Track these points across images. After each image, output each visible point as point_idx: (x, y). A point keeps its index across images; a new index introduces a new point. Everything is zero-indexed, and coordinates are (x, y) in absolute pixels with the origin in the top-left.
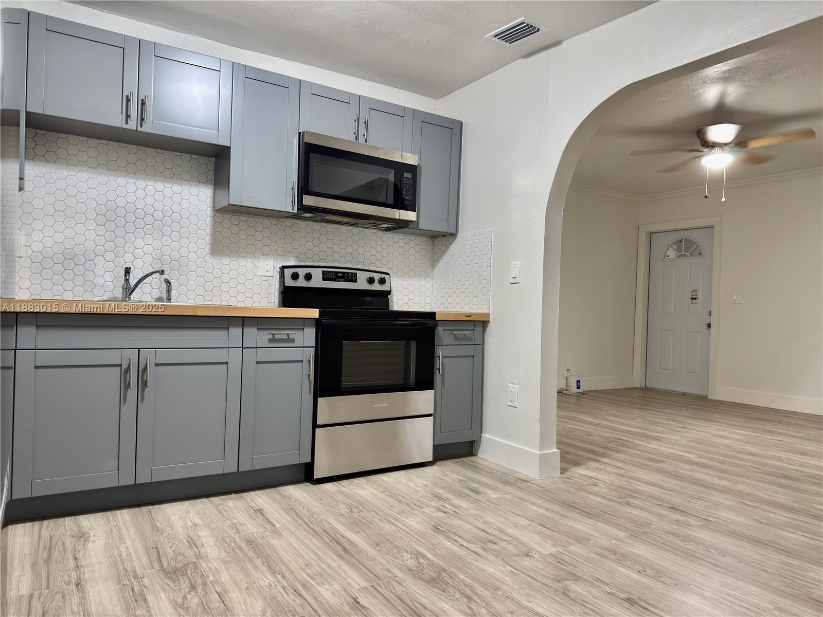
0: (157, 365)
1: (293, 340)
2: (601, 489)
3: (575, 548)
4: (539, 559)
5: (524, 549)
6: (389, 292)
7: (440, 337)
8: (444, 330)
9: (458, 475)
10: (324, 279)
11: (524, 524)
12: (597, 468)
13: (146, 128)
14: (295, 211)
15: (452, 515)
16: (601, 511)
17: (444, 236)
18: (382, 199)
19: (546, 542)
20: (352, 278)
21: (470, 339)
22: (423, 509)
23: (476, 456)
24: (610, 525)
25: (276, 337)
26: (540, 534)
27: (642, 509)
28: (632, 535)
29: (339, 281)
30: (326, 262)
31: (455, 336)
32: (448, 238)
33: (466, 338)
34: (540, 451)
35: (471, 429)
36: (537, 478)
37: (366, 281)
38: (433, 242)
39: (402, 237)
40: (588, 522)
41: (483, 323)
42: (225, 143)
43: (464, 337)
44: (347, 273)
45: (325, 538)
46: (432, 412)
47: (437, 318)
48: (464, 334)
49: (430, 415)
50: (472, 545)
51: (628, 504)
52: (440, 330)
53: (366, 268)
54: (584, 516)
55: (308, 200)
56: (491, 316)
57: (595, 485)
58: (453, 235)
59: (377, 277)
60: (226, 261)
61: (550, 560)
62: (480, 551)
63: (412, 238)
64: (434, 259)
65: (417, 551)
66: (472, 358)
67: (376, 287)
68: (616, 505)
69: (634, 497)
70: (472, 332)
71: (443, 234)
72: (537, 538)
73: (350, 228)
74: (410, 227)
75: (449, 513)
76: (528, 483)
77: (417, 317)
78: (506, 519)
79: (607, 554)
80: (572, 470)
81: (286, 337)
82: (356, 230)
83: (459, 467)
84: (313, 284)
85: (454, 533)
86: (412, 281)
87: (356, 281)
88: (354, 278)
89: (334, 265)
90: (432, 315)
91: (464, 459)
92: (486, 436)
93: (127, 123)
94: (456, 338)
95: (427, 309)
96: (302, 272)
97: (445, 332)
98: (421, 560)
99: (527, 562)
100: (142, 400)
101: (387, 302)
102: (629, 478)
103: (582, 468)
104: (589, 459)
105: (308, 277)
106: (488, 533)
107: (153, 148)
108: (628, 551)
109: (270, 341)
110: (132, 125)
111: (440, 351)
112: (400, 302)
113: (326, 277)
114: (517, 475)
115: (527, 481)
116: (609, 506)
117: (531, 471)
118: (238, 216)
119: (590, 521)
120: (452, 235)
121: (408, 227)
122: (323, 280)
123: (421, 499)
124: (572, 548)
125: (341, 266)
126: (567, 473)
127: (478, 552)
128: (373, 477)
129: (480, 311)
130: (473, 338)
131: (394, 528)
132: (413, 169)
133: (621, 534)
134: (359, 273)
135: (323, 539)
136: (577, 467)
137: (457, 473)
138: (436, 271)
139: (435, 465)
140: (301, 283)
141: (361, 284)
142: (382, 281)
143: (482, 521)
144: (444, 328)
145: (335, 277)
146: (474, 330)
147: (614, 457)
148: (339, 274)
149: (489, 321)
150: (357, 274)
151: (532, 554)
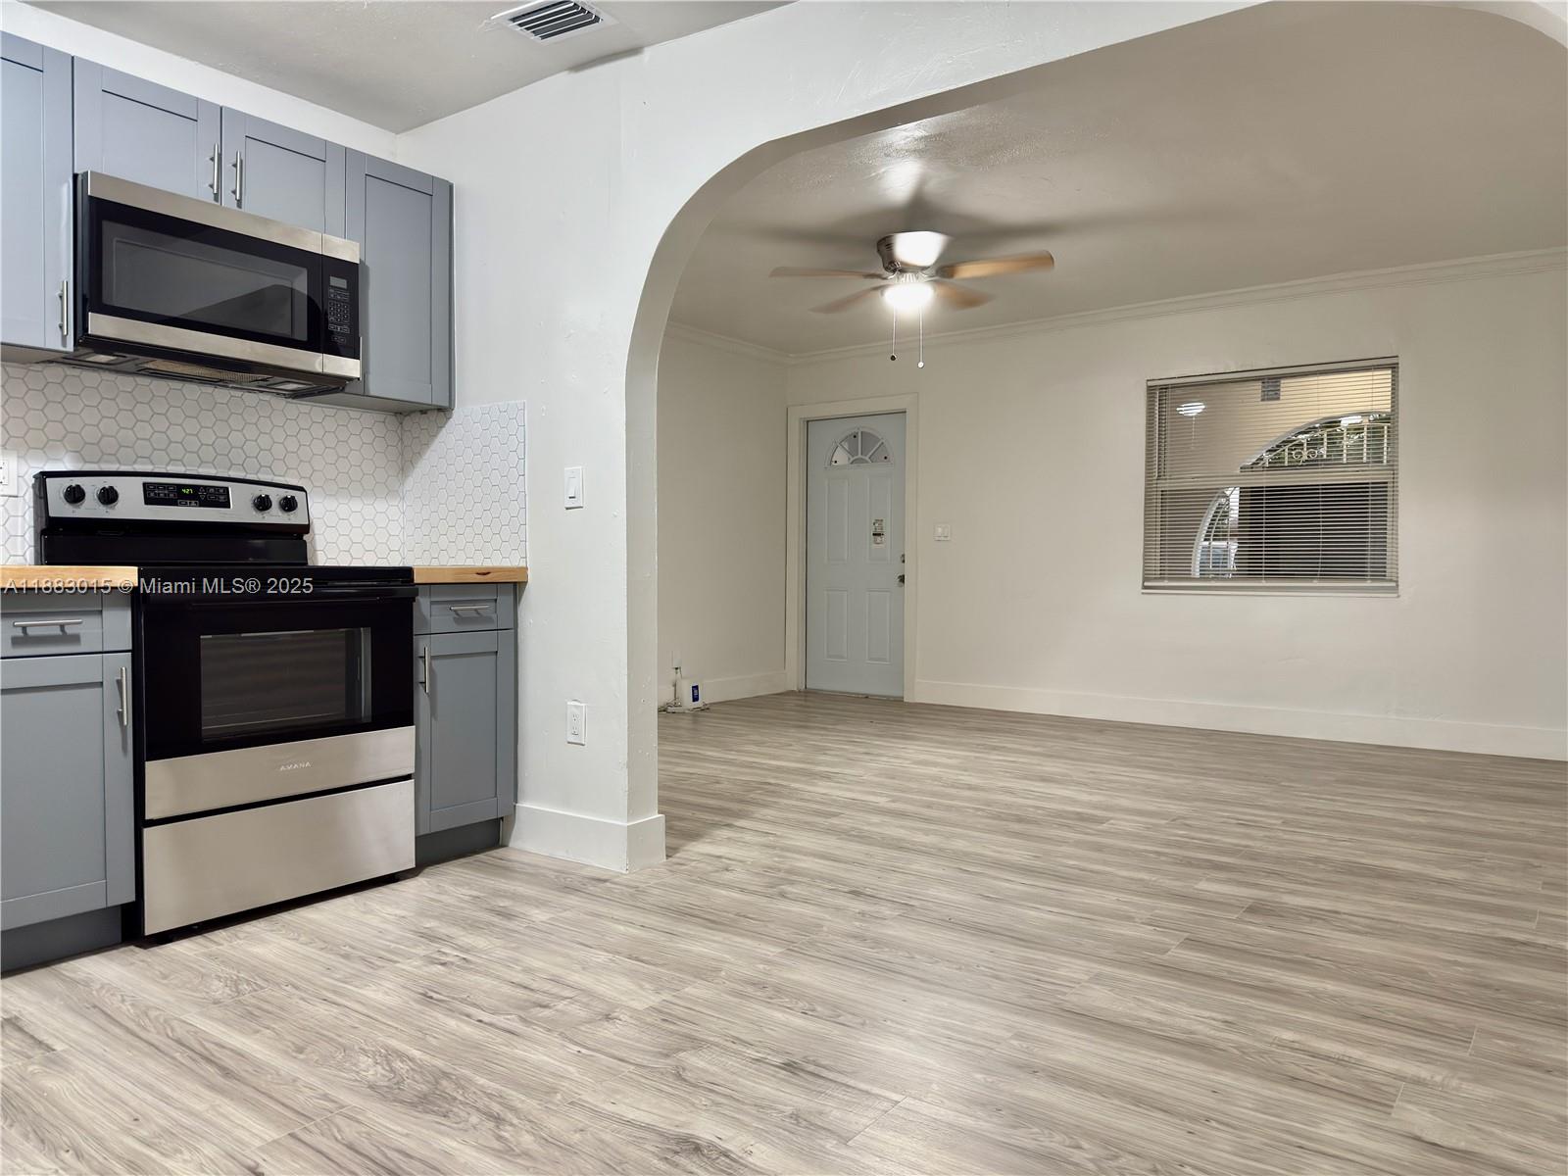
1: (76, 639)
2: (738, 875)
3: (696, 990)
4: (630, 1020)
5: (601, 1007)
6: (305, 528)
7: (424, 617)
8: (432, 603)
9: (470, 889)
10: (148, 501)
11: (599, 960)
12: (729, 839)
14: (70, 348)
15: (458, 966)
16: (738, 915)
17: (423, 412)
18: (282, 329)
19: (641, 987)
20: (220, 499)
21: (489, 620)
22: (398, 965)
23: (506, 846)
24: (753, 938)
26: (631, 974)
27: (806, 901)
28: (792, 949)
29: (186, 505)
30: (154, 463)
31: (457, 614)
32: (433, 416)
33: (479, 617)
34: (628, 821)
35: (496, 796)
36: (624, 872)
37: (252, 506)
38: (401, 424)
39: (330, 411)
40: (715, 938)
41: (511, 587)
43: (475, 615)
44: (205, 487)
45: (177, 1055)
46: (411, 770)
47: (417, 579)
48: (476, 610)
49: (407, 777)
50: (502, 1018)
51: (783, 895)
52: (423, 605)
53: (250, 477)
54: (707, 928)
55: (101, 325)
56: (529, 572)
57: (727, 870)
58: (444, 411)
59: (276, 495)
61: (649, 1020)
62: (519, 1026)
63: (354, 414)
64: (405, 461)
65: (387, 1048)
66: (493, 657)
67: (275, 516)
68: (763, 901)
69: (792, 883)
70: (493, 604)
71: (421, 407)
72: (624, 983)
73: (209, 389)
74: (347, 390)
75: (452, 963)
76: (608, 884)
77: (370, 579)
78: (567, 956)
79: (750, 990)
80: (686, 848)
81: (56, 632)
82: (221, 394)
83: (469, 872)
84: (122, 511)
85: (463, 1001)
86: (356, 505)
87: (227, 505)
88: (223, 498)
89: (171, 469)
90: (406, 573)
91: (481, 856)
92: (524, 805)
94: (459, 619)
95: (394, 561)
96: (91, 486)
97: (434, 607)
98: (398, 1064)
99: (607, 1031)
101: (302, 548)
102: (782, 849)
103: (705, 842)
104: (716, 825)
105: (109, 497)
106: (532, 990)
108: (783, 978)
109: (16, 641)
112: (330, 549)
113: (152, 495)
115: (605, 881)
116: (750, 904)
117: (611, 861)
119: (719, 936)
121: (343, 390)
122: (146, 503)
123: (393, 945)
124: (689, 990)
125: (188, 472)
126: (678, 855)
127: (514, 1029)
129: (506, 564)
130: (494, 616)
131: (335, 1010)
132: (350, 271)
133: (771, 951)
134: (231, 486)
136: (693, 841)
138: (410, 482)
140: (92, 509)
141: (240, 510)
142: (289, 505)
143: (519, 968)
144: (433, 599)
145: (175, 495)
146: (496, 600)
147: (756, 815)
148: (184, 491)
149: (526, 583)
150: (227, 489)
151: (616, 1014)
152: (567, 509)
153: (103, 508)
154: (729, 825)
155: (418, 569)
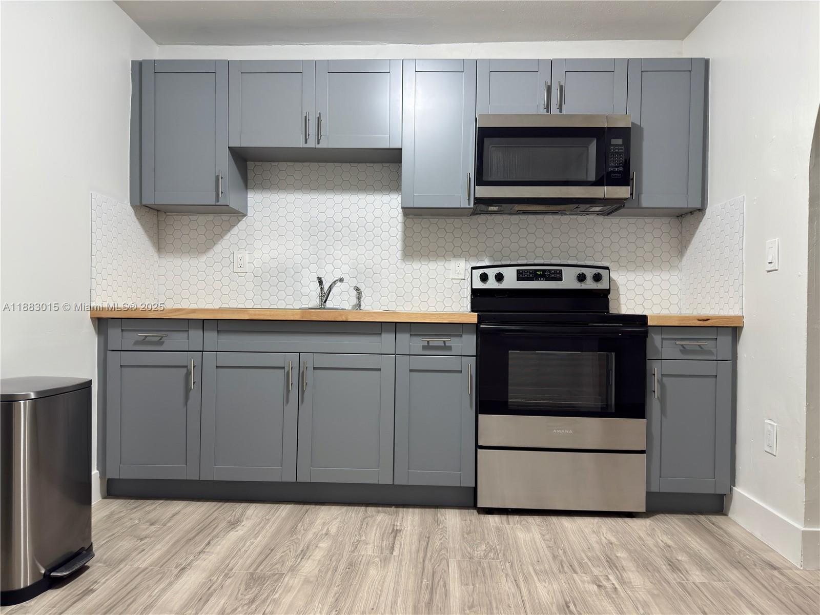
0: (315, 368)
1: (450, 348)
6: (608, 291)
7: (656, 348)
8: (662, 338)
9: (671, 540)
10: (519, 279)
13: (323, 145)
14: (472, 205)
17: (691, 213)
18: (582, 177)
20: (557, 276)
21: (710, 353)
22: (575, 575)
23: (726, 515)
25: (431, 343)
29: (538, 280)
30: (527, 259)
31: (684, 348)
32: (697, 214)
33: (701, 351)
34: (805, 527)
35: (715, 478)
36: (798, 567)
37: (576, 279)
38: (681, 223)
39: (632, 220)
41: (734, 331)
42: (396, 145)
43: (698, 348)
44: (549, 270)
46: (644, 449)
47: (650, 323)
48: (699, 345)
49: (642, 452)
52: (655, 340)
53: (579, 263)
56: (744, 320)
58: (701, 210)
59: (589, 273)
60: (416, 265)
63: (648, 220)
66: (714, 379)
67: (590, 284)
70: (713, 342)
73: (557, 217)
74: (626, 206)
81: (442, 344)
82: (565, 219)
84: (504, 285)
87: (561, 279)
89: (536, 262)
90: (643, 318)
91: (702, 518)
92: (738, 490)
93: (306, 143)
94: (684, 350)
96: (491, 273)
97: (664, 341)
100: (302, 401)
101: (607, 302)
105: (499, 278)
107: (346, 162)
109: (424, 348)
111: (657, 369)
113: (521, 276)
118: (429, 218)
120: (699, 210)
121: (623, 207)
122: (517, 280)
125: (545, 263)
129: (725, 313)
130: (714, 350)
131: (514, 590)
132: (625, 133)
134: (563, 268)
135: (422, 581)
139: (651, 518)
140: (492, 284)
141: (569, 281)
142: (597, 278)
144: (664, 336)
145: (533, 275)
146: (716, 339)
148: (538, 273)
149: (743, 327)
150: (562, 270)
152: (768, 271)
153: (496, 283)
155: (650, 316)
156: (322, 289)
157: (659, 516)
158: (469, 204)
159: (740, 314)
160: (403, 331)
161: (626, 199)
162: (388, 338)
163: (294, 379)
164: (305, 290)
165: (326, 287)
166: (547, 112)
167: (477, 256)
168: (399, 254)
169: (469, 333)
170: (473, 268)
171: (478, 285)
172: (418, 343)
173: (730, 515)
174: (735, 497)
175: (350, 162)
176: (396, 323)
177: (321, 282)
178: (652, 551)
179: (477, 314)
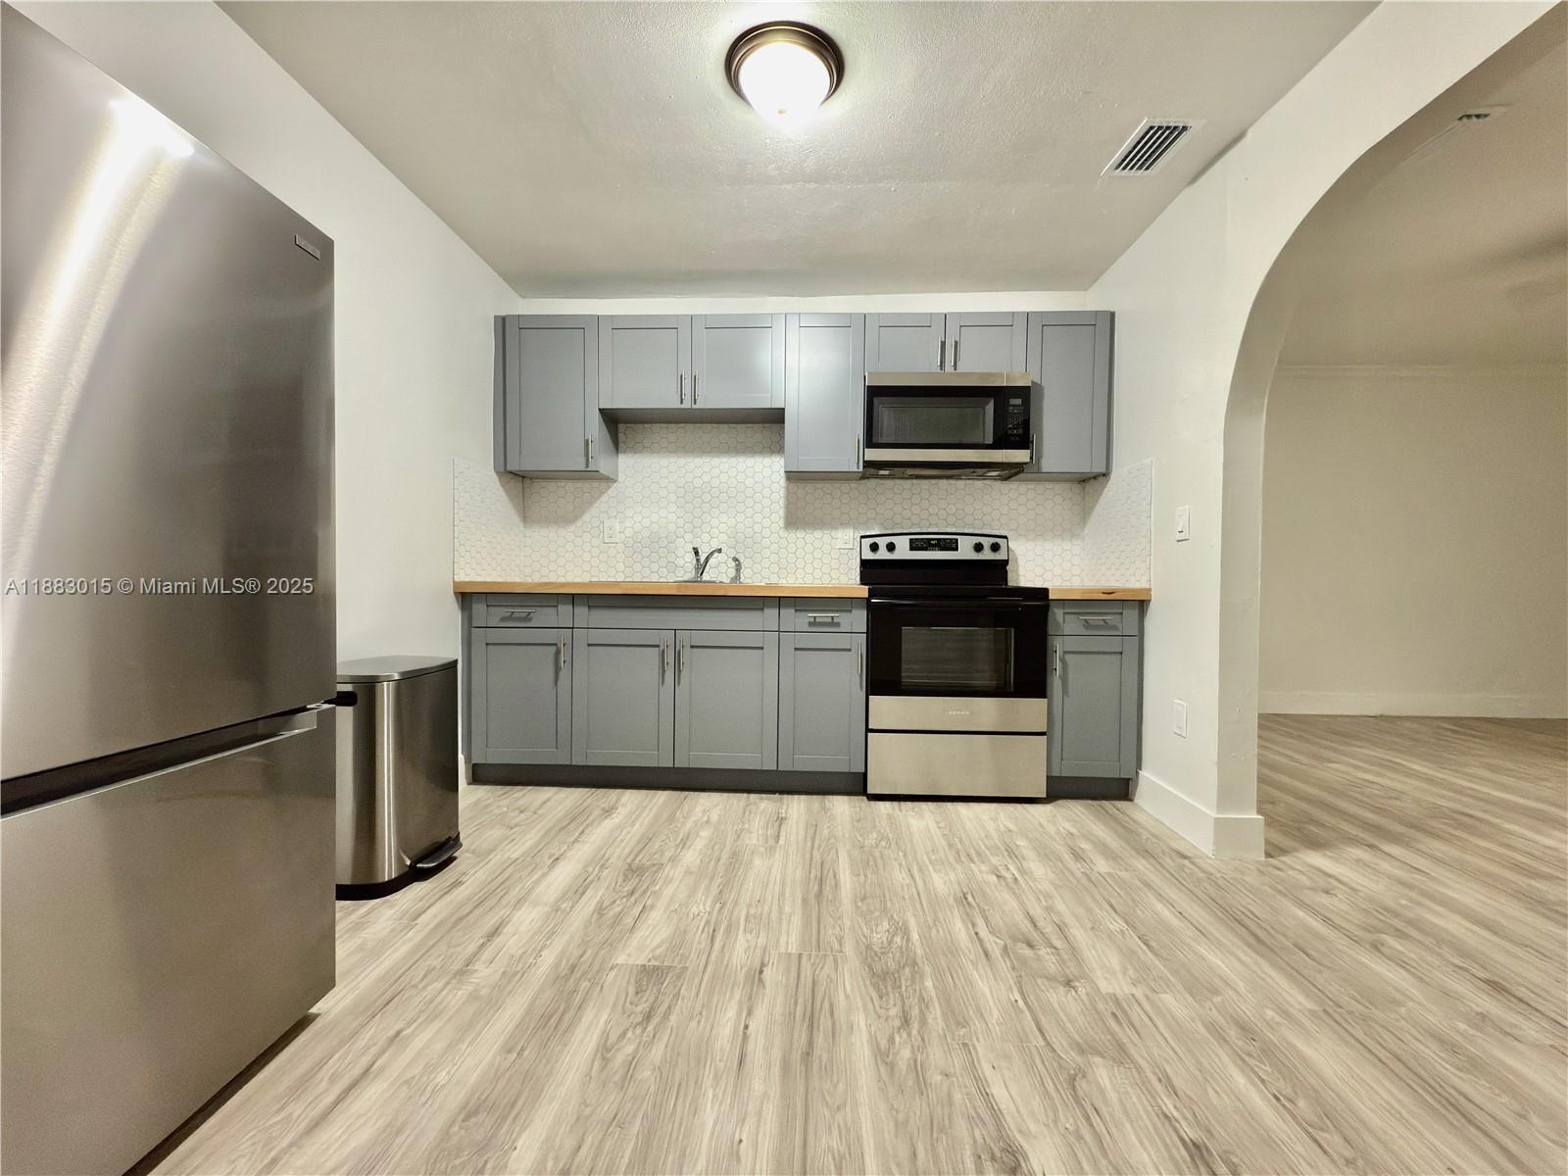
0: (692, 647)
1: (838, 625)
2: (1337, 904)
3: (1174, 1003)
4: (1084, 997)
5: (1072, 969)
6: (1006, 562)
7: (1058, 623)
8: (1065, 613)
9: (1074, 826)
11: (1111, 927)
12: (1358, 860)
13: (699, 405)
14: (861, 469)
15: (1007, 884)
16: (1296, 945)
18: (978, 440)
19: (1125, 972)
20: (952, 546)
21: (1115, 628)
22: (972, 865)
23: (1131, 800)
24: (1291, 978)
25: (818, 620)
26: (1128, 955)
27: (1403, 965)
28: (1330, 1013)
29: (932, 550)
30: (920, 527)
31: (1087, 622)
32: (1101, 479)
33: (1106, 625)
34: (1218, 813)
36: (1211, 855)
37: (973, 550)
38: (1084, 489)
40: (1244, 958)
41: (1142, 605)
42: (780, 405)
43: (1102, 623)
44: (944, 539)
45: (813, 871)
46: (1045, 730)
47: (1051, 597)
48: (1103, 620)
49: (1043, 734)
50: (992, 938)
51: (1376, 947)
52: (1057, 614)
53: (972, 532)
54: (1249, 945)
55: (877, 454)
56: (1152, 593)
57: (1327, 892)
58: (1106, 475)
59: (987, 542)
60: (800, 534)
61: (1101, 1006)
62: (996, 952)
64: (1085, 513)
65: (905, 923)
66: (1119, 656)
67: (987, 555)
68: (1341, 942)
69: (1400, 935)
70: (1119, 616)
71: (1093, 475)
72: (1114, 960)
74: (1026, 471)
75: (1005, 878)
76: (1186, 862)
78: (1089, 910)
79: (1233, 1033)
80: (1296, 854)
81: (830, 620)
83: (1086, 812)
84: (896, 556)
85: (983, 912)
86: (1048, 545)
87: (956, 549)
88: (954, 546)
89: (930, 530)
90: (1044, 592)
91: (1106, 803)
92: (1144, 774)
93: (682, 403)
94: (1087, 625)
96: (882, 542)
97: (1066, 616)
98: (898, 939)
99: (1056, 996)
100: (679, 683)
101: (1004, 575)
102: (1424, 893)
103: (1325, 855)
104: (1354, 841)
105: (891, 547)
106: (1035, 926)
107: (724, 423)
108: (1287, 1042)
109: (810, 624)
110: (687, 404)
111: (1058, 645)
112: (1024, 575)
113: (914, 546)
114: (1175, 845)
115: (1186, 857)
116: (1323, 939)
117: (1200, 841)
118: (814, 484)
119: (1249, 957)
120: (1104, 475)
121: (1023, 471)
122: (910, 550)
123: (985, 850)
124: (1168, 998)
125: (939, 531)
126: (1283, 858)
127: (990, 952)
128: (949, 805)
129: (1137, 586)
130: (1119, 625)
131: (908, 880)
132: (1024, 393)
133: (1297, 1000)
134: (962, 538)
135: (810, 872)
136: (1313, 850)
137: (1074, 821)
138: (1087, 528)
139: (1053, 804)
140: (883, 554)
141: (965, 551)
142: (995, 548)
143: (1045, 904)
144: (1066, 611)
145: (927, 545)
146: (1122, 613)
147: (1419, 846)
148: (932, 542)
149: (1150, 601)
150: (957, 540)
151: (1077, 984)
152: (1179, 541)
153: (888, 553)
154: (1371, 846)
155: (1053, 590)
156: (698, 560)
157: (1060, 802)
158: (858, 468)
159: (1148, 586)
160: (787, 606)
161: (1026, 463)
162: (771, 613)
163: (670, 658)
164: (679, 562)
165: (702, 559)
166: (941, 369)
167: (866, 524)
168: (782, 523)
169: (860, 607)
170: (862, 537)
171: (869, 555)
172: (803, 620)
173: (1136, 801)
174: (1141, 781)
175: (728, 423)
176: (780, 597)
177: (696, 553)
178: (1054, 839)
179: (867, 587)
